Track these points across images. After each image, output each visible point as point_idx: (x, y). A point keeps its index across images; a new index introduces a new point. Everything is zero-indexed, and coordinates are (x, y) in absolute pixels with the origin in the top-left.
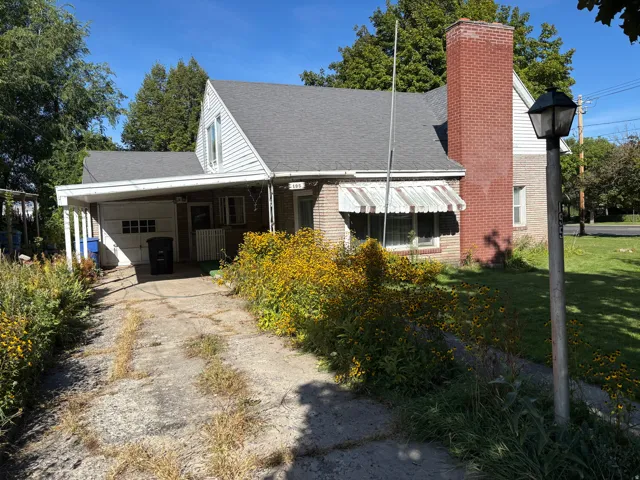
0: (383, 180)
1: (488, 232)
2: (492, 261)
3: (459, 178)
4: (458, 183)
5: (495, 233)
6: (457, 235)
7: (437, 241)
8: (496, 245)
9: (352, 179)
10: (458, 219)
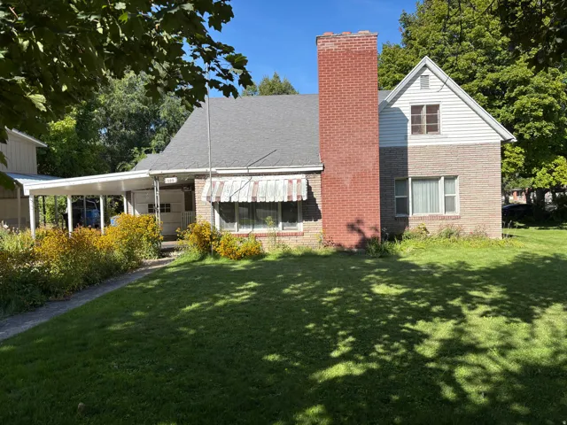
0: (243, 175)
1: (352, 220)
2: (357, 247)
3: (319, 172)
4: (319, 176)
5: (359, 222)
6: (320, 221)
7: (301, 226)
8: (360, 231)
9: (215, 175)
10: (320, 207)
